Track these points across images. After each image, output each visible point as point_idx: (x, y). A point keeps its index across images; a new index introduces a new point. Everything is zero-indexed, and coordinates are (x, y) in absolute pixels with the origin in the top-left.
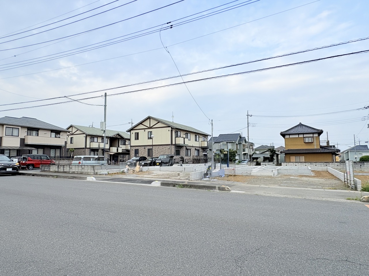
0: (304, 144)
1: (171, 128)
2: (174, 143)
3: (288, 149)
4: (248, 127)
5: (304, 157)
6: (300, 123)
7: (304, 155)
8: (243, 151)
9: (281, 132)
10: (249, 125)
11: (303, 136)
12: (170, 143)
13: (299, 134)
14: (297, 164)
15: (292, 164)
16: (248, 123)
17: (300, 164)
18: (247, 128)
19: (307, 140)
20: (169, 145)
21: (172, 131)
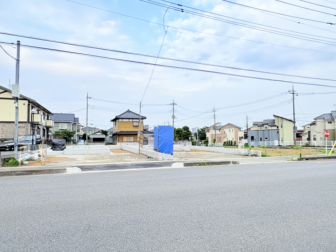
0: (133, 127)
1: (27, 101)
2: (30, 121)
3: (121, 131)
4: (87, 108)
5: (133, 137)
6: (129, 110)
7: (133, 136)
8: (78, 132)
9: (116, 116)
10: (88, 107)
11: (132, 121)
12: (26, 120)
13: (129, 119)
14: (128, 143)
15: (125, 143)
16: (87, 105)
17: (130, 143)
18: (86, 110)
19: (135, 124)
20: (26, 122)
21: (29, 105)
